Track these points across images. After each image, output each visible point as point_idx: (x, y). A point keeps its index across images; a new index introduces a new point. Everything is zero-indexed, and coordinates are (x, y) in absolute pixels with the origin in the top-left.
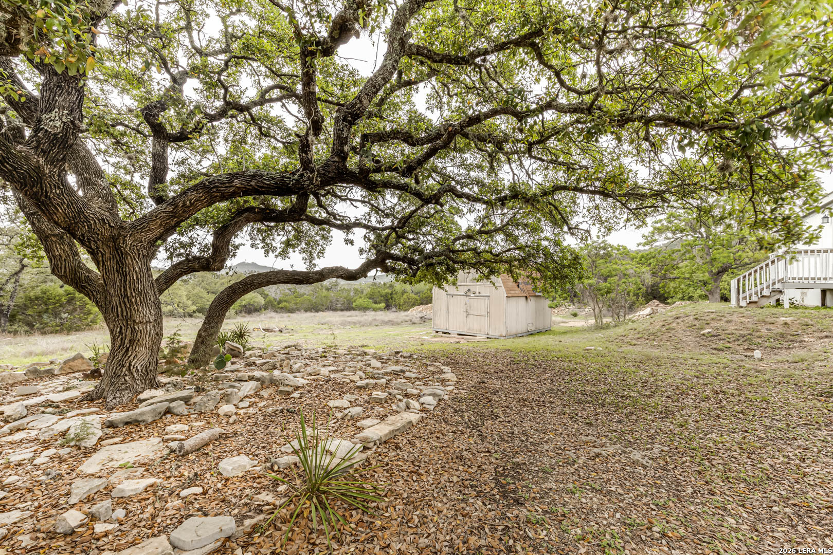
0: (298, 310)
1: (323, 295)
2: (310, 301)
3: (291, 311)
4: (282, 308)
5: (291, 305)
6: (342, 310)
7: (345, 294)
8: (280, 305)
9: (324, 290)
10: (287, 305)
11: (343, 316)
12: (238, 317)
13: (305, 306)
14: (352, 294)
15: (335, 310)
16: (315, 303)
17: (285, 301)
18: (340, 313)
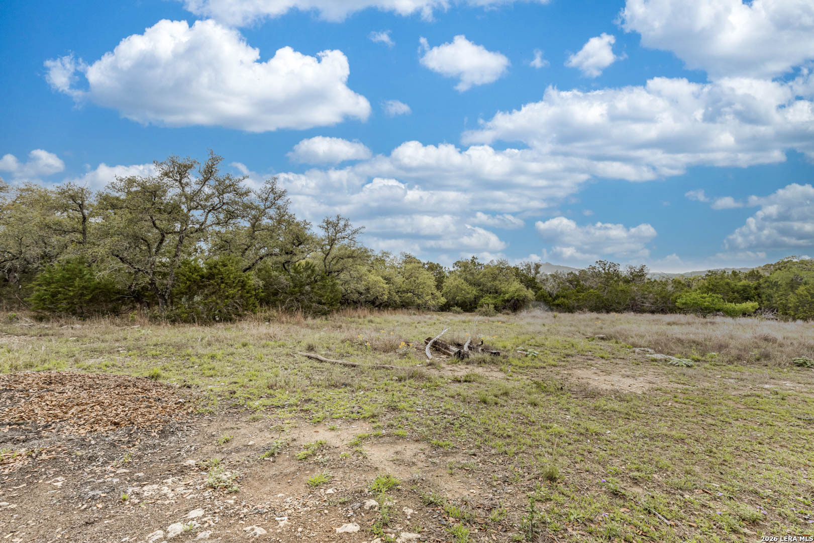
0: (580, 308)
1: (620, 288)
2: (598, 297)
3: (570, 310)
4: (558, 305)
5: (571, 302)
6: (653, 312)
7: (657, 288)
8: (557, 302)
9: (621, 283)
10: (566, 301)
11: (656, 322)
12: (499, 314)
13: (592, 303)
14: (670, 288)
15: (641, 311)
16: (607, 299)
17: (564, 297)
18: (648, 316)
